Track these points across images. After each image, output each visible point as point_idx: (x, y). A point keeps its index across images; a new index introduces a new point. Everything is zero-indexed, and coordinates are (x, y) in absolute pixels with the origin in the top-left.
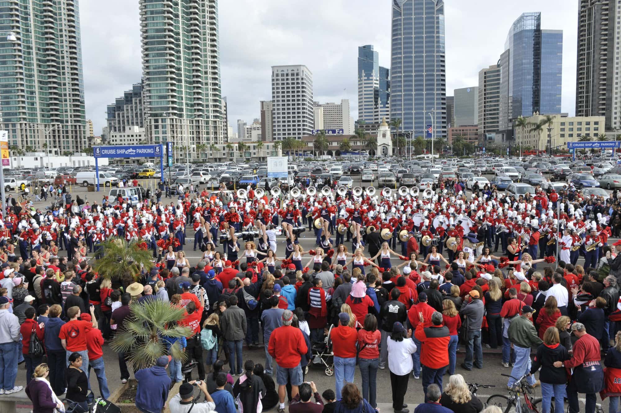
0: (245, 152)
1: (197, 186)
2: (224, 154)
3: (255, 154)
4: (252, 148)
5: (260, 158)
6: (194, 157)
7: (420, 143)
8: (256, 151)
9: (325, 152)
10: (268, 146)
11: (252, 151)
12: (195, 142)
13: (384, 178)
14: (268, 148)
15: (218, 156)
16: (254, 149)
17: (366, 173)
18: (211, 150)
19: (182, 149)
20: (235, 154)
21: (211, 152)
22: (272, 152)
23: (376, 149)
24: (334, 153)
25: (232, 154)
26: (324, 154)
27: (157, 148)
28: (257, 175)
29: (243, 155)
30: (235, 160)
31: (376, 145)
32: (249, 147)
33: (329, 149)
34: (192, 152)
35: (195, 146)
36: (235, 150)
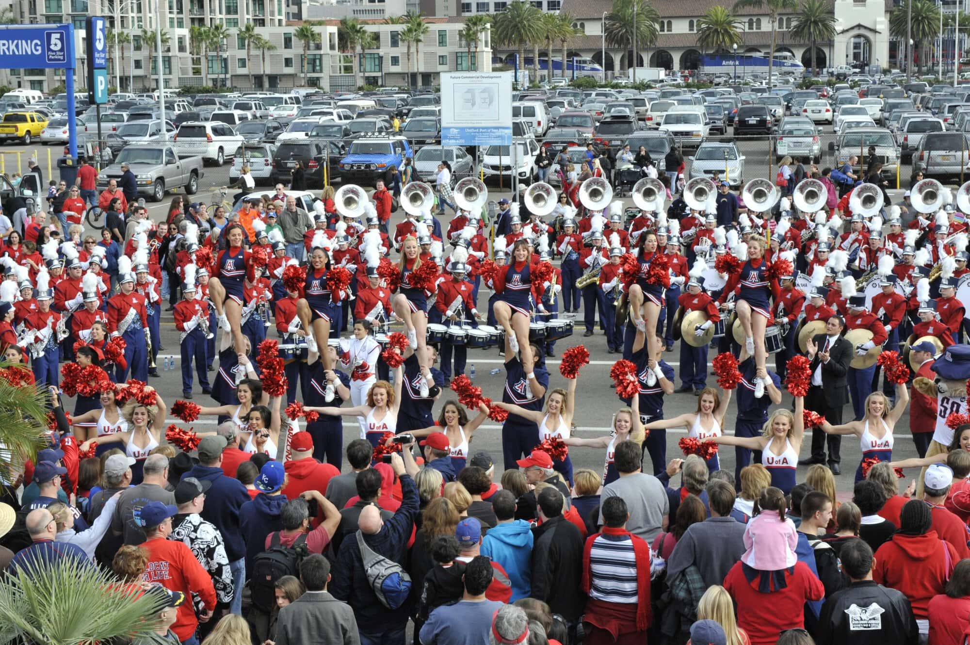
0: (362, 56)
1: (195, 172)
2: (288, 62)
3: (395, 60)
4: (386, 39)
5: (414, 76)
6: (183, 71)
8: (400, 51)
9: (646, 57)
10: (442, 35)
11: (386, 50)
12: (186, 16)
14: (442, 42)
15: (268, 71)
16: (395, 43)
17: (790, 133)
18: (242, 46)
20: (326, 61)
21: (243, 54)
22: (457, 56)
23: (831, 44)
24: (676, 58)
25: (315, 63)
26: (641, 64)
27: (55, 37)
28: (402, 138)
29: (355, 64)
30: (325, 84)
31: (831, 31)
32: (376, 37)
33: (660, 44)
34: (175, 52)
35: (185, 32)
36: (325, 49)
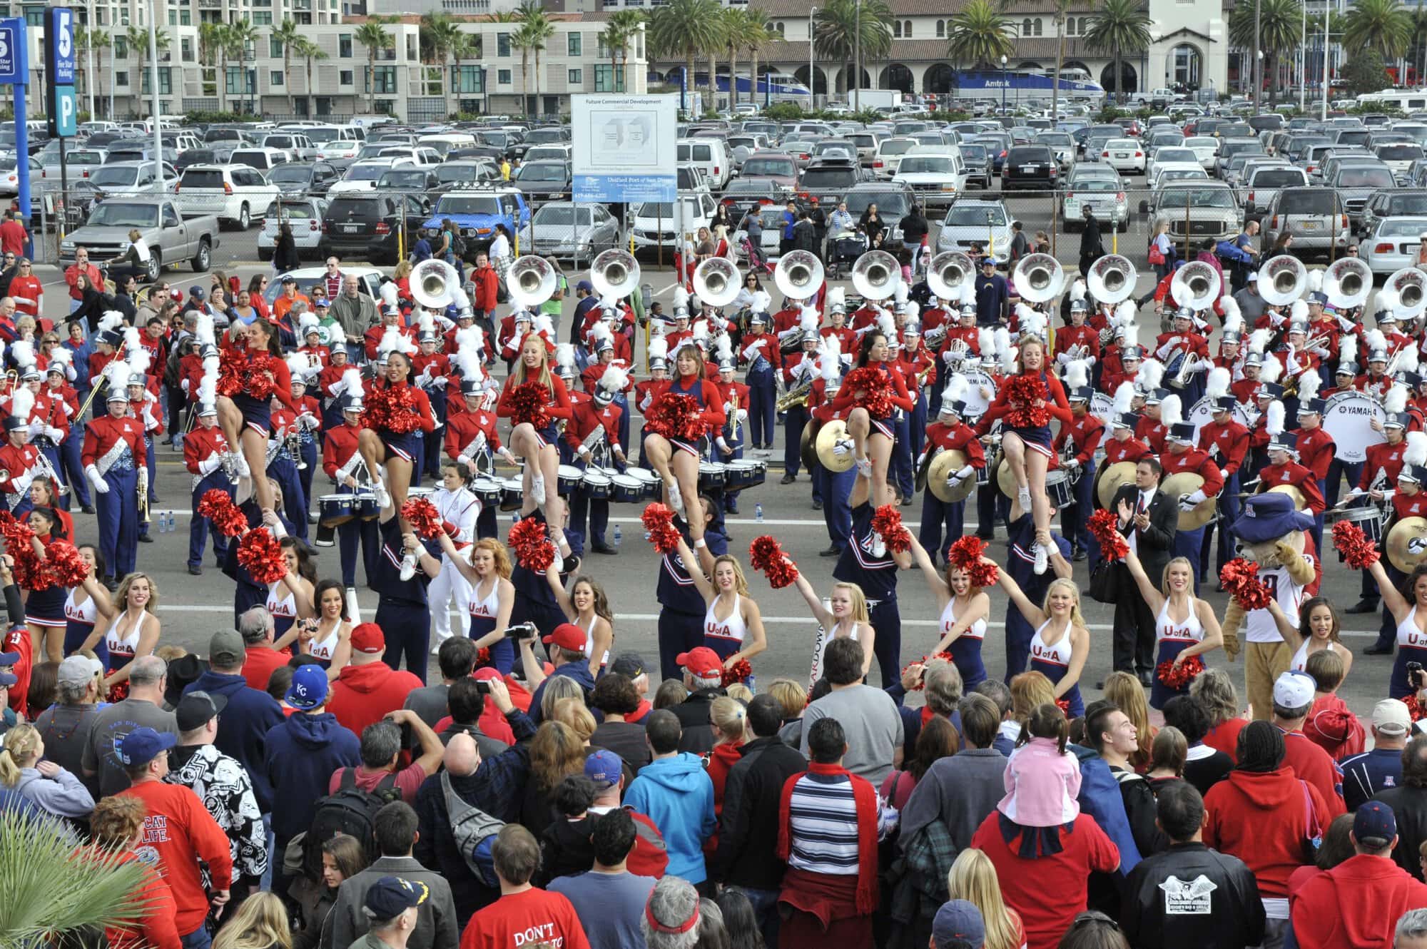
0: (456, 69)
1: (206, 239)
2: (346, 77)
3: (504, 76)
4: (490, 44)
5: (532, 99)
6: (190, 89)
7: (1377, 28)
8: (511, 62)
9: (874, 75)
10: (574, 39)
11: (491, 61)
12: (194, 8)
13: (1179, 214)
15: (316, 90)
16: (504, 51)
17: (1084, 187)
18: (277, 53)
19: (122, 46)
20: (402, 76)
21: (278, 64)
22: (596, 70)
23: (1143, 58)
24: (918, 75)
25: (385, 79)
26: (866, 84)
28: (515, 189)
29: (446, 81)
30: (401, 109)
31: (1144, 38)
32: (477, 41)
33: (894, 55)
34: (177, 60)
35: (192, 31)
36: (401, 58)
